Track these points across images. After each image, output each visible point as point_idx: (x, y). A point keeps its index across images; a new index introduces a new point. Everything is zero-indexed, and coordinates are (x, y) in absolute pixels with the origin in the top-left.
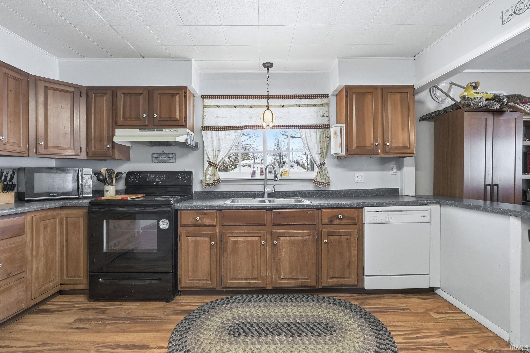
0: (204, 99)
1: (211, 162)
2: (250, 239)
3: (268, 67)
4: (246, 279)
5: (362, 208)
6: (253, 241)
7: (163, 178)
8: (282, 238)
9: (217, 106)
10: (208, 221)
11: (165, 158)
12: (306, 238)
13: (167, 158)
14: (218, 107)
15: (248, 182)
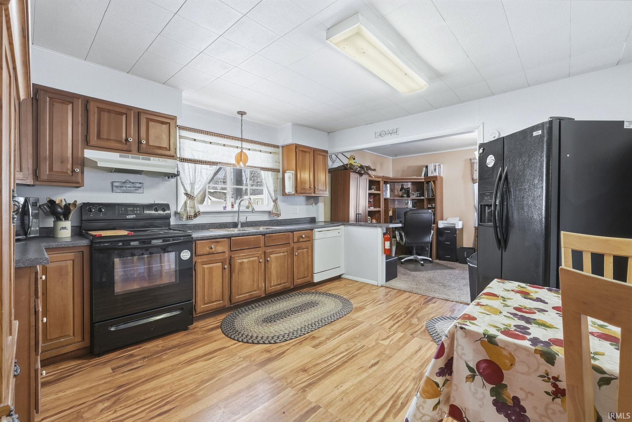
0: (180, 129)
1: (189, 195)
2: (251, 259)
3: (242, 115)
4: (248, 293)
5: (313, 229)
6: (253, 260)
7: (137, 210)
8: (272, 256)
9: (193, 139)
10: (220, 249)
11: (130, 187)
12: (286, 253)
13: (133, 187)
14: (195, 140)
15: (222, 214)
